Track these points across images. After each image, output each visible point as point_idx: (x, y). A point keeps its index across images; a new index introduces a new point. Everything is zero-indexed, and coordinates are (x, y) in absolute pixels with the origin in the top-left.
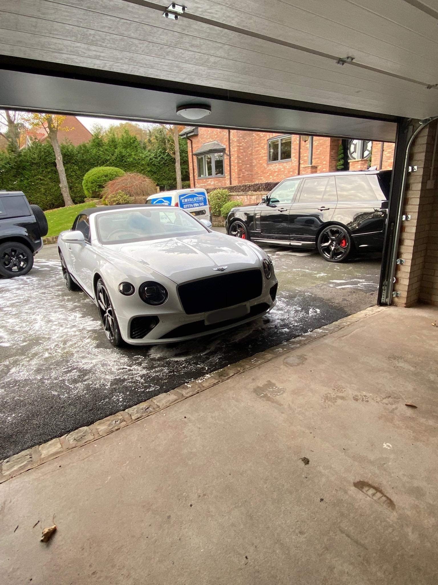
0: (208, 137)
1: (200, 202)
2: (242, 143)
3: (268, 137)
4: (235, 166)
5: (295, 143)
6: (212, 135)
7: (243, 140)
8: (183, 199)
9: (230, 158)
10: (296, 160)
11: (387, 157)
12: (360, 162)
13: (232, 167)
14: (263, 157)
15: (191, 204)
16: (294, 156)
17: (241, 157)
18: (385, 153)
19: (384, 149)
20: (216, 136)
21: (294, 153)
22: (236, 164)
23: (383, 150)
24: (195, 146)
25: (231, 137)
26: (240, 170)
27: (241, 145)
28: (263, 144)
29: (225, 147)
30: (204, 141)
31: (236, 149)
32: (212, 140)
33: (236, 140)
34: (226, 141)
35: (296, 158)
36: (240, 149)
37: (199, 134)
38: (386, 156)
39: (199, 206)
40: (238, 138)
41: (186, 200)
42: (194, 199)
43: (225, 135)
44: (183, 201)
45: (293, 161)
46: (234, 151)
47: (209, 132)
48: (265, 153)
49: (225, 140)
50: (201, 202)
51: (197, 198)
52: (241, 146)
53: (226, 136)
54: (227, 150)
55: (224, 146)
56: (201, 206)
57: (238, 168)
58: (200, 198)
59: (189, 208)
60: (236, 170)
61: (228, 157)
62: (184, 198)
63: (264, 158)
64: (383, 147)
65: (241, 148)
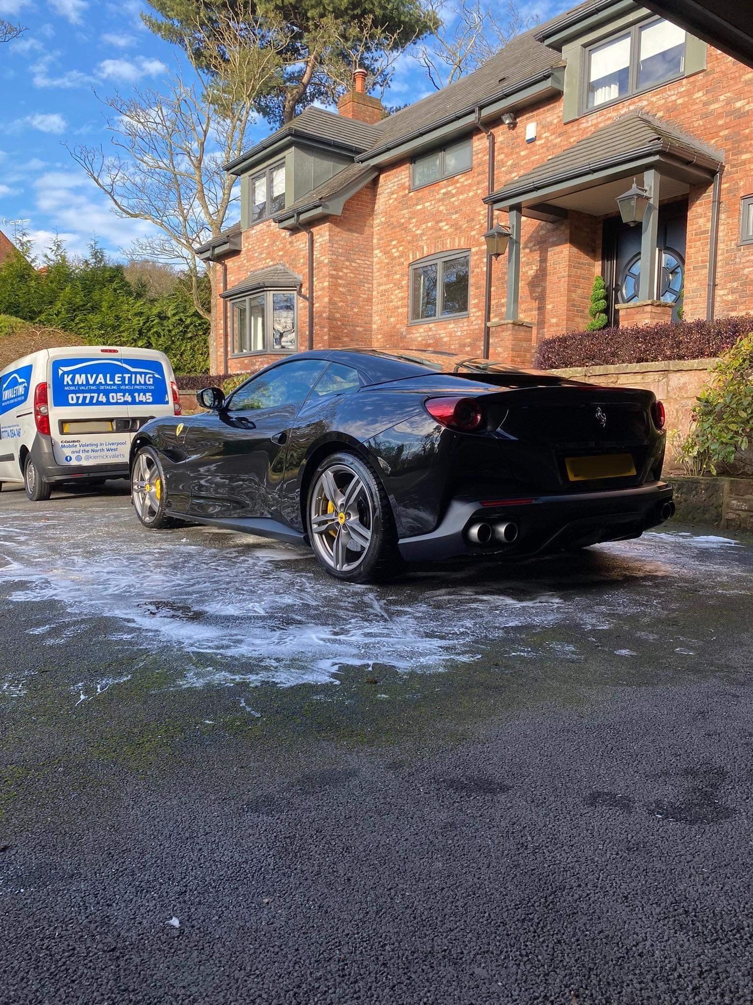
0: (264, 256)
1: (139, 391)
2: (345, 271)
3: (411, 257)
4: (322, 327)
5: (478, 270)
6: (274, 251)
7: (348, 263)
8: (68, 373)
9: (312, 304)
10: (479, 313)
11: (726, 302)
12: (648, 309)
13: (316, 328)
14: (398, 308)
15: (98, 392)
16: (476, 306)
17: (340, 304)
18: (719, 292)
19: (718, 281)
20: (281, 253)
21: (476, 297)
22: (326, 322)
23: (715, 285)
24: (233, 279)
25: (315, 253)
26: (335, 338)
27: (341, 274)
28: (398, 276)
29: (300, 277)
30: (253, 265)
31: (326, 284)
32: (271, 263)
33: (326, 261)
34: (304, 264)
35: (480, 310)
36: (337, 285)
37: (244, 249)
38: (723, 301)
39: (134, 402)
40: (334, 257)
41: (80, 379)
42: (112, 379)
43: (300, 250)
44: (67, 379)
45: (473, 318)
46: (323, 289)
47: (266, 244)
48: (403, 298)
49: (302, 261)
50: (145, 392)
51: (127, 376)
52: (341, 278)
53: (304, 253)
54: (306, 285)
55: (300, 275)
56: (141, 403)
57: (330, 330)
58: (140, 379)
59: (91, 403)
60: (326, 338)
61: (307, 304)
62: (74, 372)
63: (400, 310)
64: (714, 278)
65: (340, 281)
